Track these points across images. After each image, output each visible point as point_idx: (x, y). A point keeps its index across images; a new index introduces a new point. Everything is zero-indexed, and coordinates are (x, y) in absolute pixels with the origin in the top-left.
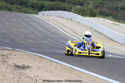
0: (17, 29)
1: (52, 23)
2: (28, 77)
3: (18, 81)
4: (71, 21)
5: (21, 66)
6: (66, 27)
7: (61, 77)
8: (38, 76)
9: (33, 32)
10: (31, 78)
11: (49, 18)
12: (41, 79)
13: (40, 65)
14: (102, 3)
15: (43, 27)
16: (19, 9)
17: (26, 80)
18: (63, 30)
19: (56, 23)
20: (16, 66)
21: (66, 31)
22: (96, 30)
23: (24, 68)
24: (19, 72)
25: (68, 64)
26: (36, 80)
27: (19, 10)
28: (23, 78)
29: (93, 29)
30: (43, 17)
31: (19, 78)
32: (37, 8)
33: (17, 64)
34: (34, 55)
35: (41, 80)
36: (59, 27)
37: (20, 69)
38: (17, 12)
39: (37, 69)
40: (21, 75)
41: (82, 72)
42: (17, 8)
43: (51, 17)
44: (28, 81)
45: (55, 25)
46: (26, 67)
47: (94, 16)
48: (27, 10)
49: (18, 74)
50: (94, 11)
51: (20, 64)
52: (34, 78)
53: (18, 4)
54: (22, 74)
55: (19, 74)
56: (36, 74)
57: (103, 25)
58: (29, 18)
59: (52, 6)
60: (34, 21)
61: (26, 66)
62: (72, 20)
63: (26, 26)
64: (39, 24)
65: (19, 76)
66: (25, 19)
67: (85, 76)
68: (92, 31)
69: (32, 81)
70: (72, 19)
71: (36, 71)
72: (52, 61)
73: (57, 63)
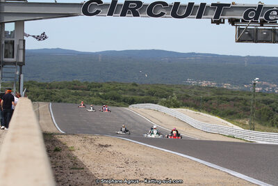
0: (109, 121)
2: (108, 152)
3: (99, 154)
4: (158, 112)
6: (152, 117)
7: (134, 151)
8: (116, 151)
10: (110, 152)
11: (137, 110)
12: (117, 153)
13: (120, 144)
14: (187, 96)
15: (132, 118)
16: (112, 103)
17: (105, 154)
20: (100, 145)
24: (101, 149)
25: (144, 143)
28: (103, 152)
29: (176, 118)
30: (133, 109)
36: (147, 118)
39: (117, 147)
41: (153, 148)
43: (139, 109)
44: (107, 154)
45: (143, 116)
47: (178, 107)
50: (178, 102)
51: (104, 144)
52: (113, 152)
53: (111, 99)
54: (103, 150)
58: (120, 111)
59: (143, 99)
60: (125, 113)
63: (117, 117)
64: (129, 115)
65: (101, 151)
69: (110, 154)
71: (115, 148)
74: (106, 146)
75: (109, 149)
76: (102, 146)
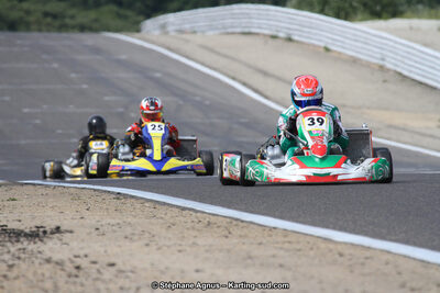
0: (45, 106)
1: (203, 64)
2: (48, 261)
3: (5, 276)
4: (291, 44)
5: (27, 231)
6: (265, 74)
7: (180, 251)
8: (86, 256)
9: (121, 110)
10: (59, 263)
11: (187, 41)
12: (94, 263)
13: (109, 221)
15: (162, 85)
16: (55, 16)
17: (35, 273)
18: (256, 91)
19: (221, 62)
20: (5, 232)
21: (268, 93)
22: (406, 73)
23: (37, 235)
24: (13, 249)
25: (229, 207)
26: (78, 268)
27: (57, 23)
28: (23, 266)
29: (389, 70)
30: (163, 39)
31: (11, 266)
32: (138, 5)
33: (12, 225)
34: (95, 190)
35: (97, 266)
36: (234, 79)
37: (22, 239)
38: (40, 30)
39: (89, 234)
40: (19, 258)
41: (275, 228)
42: (46, 14)
43: (198, 39)
44: (43, 275)
45: (215, 69)
46: (45, 232)
47: (395, 14)
48: (96, 20)
49: (6, 257)
51: (27, 225)
52: (72, 262)
54: (23, 256)
55: (13, 255)
56: (82, 248)
57: (436, 49)
58: (96, 50)
60: (120, 62)
61: (48, 229)
62: (290, 39)
63: (85, 86)
64: (143, 71)
65: (11, 263)
66: (80, 57)
67: (281, 239)
68: (385, 81)
69: (60, 272)
70: (296, 38)
71: (83, 241)
72: (164, 204)
73: (184, 209)
74: (36, 235)
75: (51, 247)
76: (17, 235)
